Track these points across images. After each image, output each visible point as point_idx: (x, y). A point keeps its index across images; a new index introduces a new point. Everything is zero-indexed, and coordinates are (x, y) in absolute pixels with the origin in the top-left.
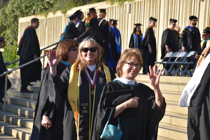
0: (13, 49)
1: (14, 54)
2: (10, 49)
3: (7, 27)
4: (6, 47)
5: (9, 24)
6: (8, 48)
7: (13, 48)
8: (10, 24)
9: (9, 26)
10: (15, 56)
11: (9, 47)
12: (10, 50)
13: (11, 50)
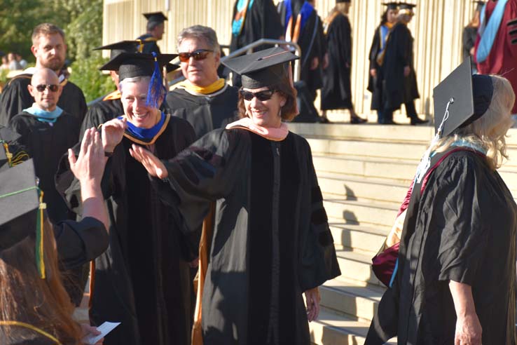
0: (94, 69)
1: (96, 81)
2: (86, 68)
3: (73, 13)
4: (76, 63)
5: (78, 6)
6: (80, 67)
7: (92, 67)
8: (82, 7)
9: (78, 12)
10: (97, 84)
11: (83, 65)
12: (87, 71)
13: (89, 72)
